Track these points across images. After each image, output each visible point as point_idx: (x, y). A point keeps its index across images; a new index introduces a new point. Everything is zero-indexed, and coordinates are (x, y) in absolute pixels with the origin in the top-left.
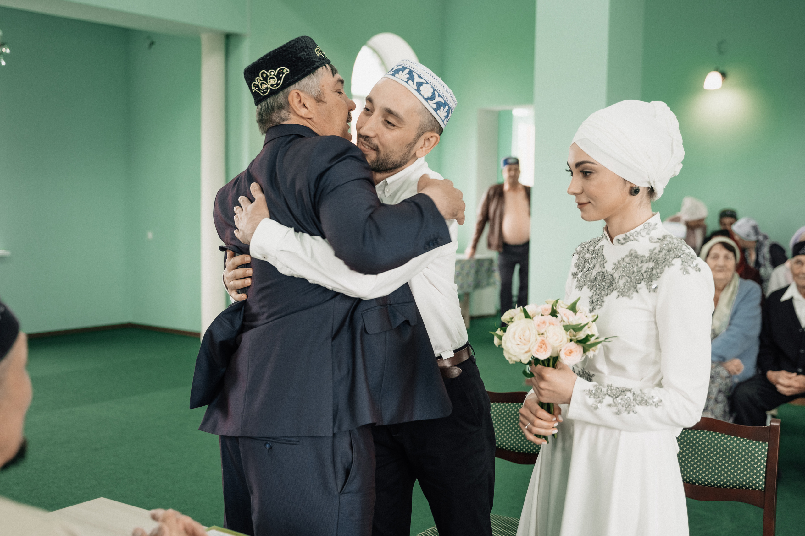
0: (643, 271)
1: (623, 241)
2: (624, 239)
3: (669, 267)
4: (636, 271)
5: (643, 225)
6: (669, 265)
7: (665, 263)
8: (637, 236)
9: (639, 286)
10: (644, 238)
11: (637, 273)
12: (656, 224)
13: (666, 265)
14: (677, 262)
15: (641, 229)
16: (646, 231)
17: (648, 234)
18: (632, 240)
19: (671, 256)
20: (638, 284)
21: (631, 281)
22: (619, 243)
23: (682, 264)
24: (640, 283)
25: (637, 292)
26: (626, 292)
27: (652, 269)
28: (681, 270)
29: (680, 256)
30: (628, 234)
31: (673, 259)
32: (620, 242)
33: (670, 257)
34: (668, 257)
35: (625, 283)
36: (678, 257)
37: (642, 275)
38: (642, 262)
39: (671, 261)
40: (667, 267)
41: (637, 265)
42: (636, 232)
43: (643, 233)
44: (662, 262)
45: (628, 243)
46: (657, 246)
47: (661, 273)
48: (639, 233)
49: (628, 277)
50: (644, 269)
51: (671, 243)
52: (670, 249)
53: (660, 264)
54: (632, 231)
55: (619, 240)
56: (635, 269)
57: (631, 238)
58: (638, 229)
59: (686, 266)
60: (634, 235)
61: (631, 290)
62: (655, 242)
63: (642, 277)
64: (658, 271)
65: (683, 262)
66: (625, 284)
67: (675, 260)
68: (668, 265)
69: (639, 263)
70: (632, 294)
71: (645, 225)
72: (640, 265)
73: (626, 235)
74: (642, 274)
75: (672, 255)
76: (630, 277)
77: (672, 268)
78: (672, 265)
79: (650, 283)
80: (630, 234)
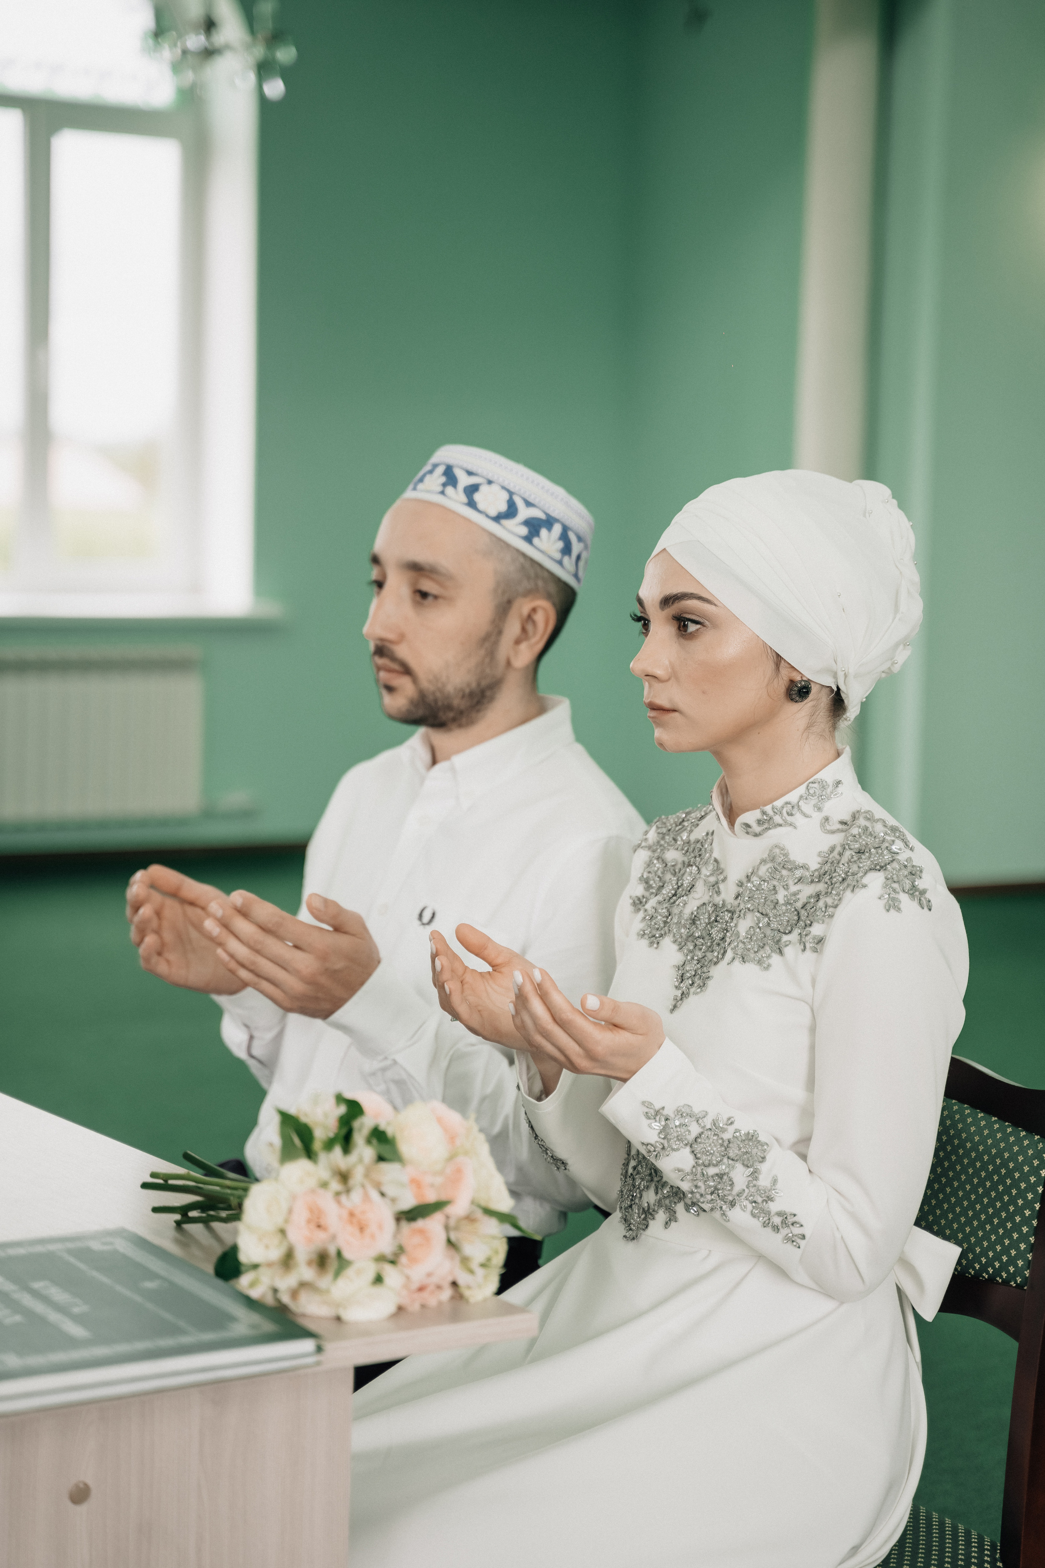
0: (799, 905)
1: (757, 829)
2: (759, 822)
3: (853, 891)
4: (781, 901)
5: (805, 785)
6: (854, 886)
7: (846, 884)
8: (792, 815)
9: (785, 938)
10: (809, 819)
11: (784, 908)
12: (838, 783)
13: (848, 885)
14: (875, 881)
15: (801, 797)
16: (814, 801)
17: (819, 809)
18: (780, 825)
19: (861, 865)
20: (785, 933)
21: (769, 924)
22: (747, 833)
23: (885, 886)
24: (790, 932)
25: (781, 952)
26: (755, 952)
27: (818, 896)
28: (880, 898)
29: (883, 868)
30: (768, 809)
31: (866, 873)
32: (749, 830)
33: (859, 867)
34: (854, 868)
35: (752, 930)
36: (878, 867)
37: (796, 913)
38: (799, 880)
39: (859, 879)
40: (848, 893)
41: (786, 887)
42: (787, 803)
43: (806, 807)
44: (840, 879)
45: (770, 831)
46: (837, 839)
47: (836, 907)
48: (796, 806)
49: (762, 914)
50: (803, 898)
51: (868, 831)
52: (864, 848)
53: (836, 885)
54: (779, 803)
55: (748, 826)
56: (781, 896)
57: (777, 819)
58: (793, 797)
59: (894, 891)
60: (784, 812)
61: (767, 948)
62: (833, 832)
63: (796, 918)
64: (829, 901)
65: (887, 879)
66: (754, 930)
67: (872, 875)
68: (851, 887)
69: (791, 883)
70: (769, 957)
71: (811, 785)
72: (793, 889)
73: (764, 813)
74: (796, 910)
75: (866, 863)
76: (767, 915)
77: (861, 893)
78: (865, 886)
79: (807, 929)
80: (773, 808)
